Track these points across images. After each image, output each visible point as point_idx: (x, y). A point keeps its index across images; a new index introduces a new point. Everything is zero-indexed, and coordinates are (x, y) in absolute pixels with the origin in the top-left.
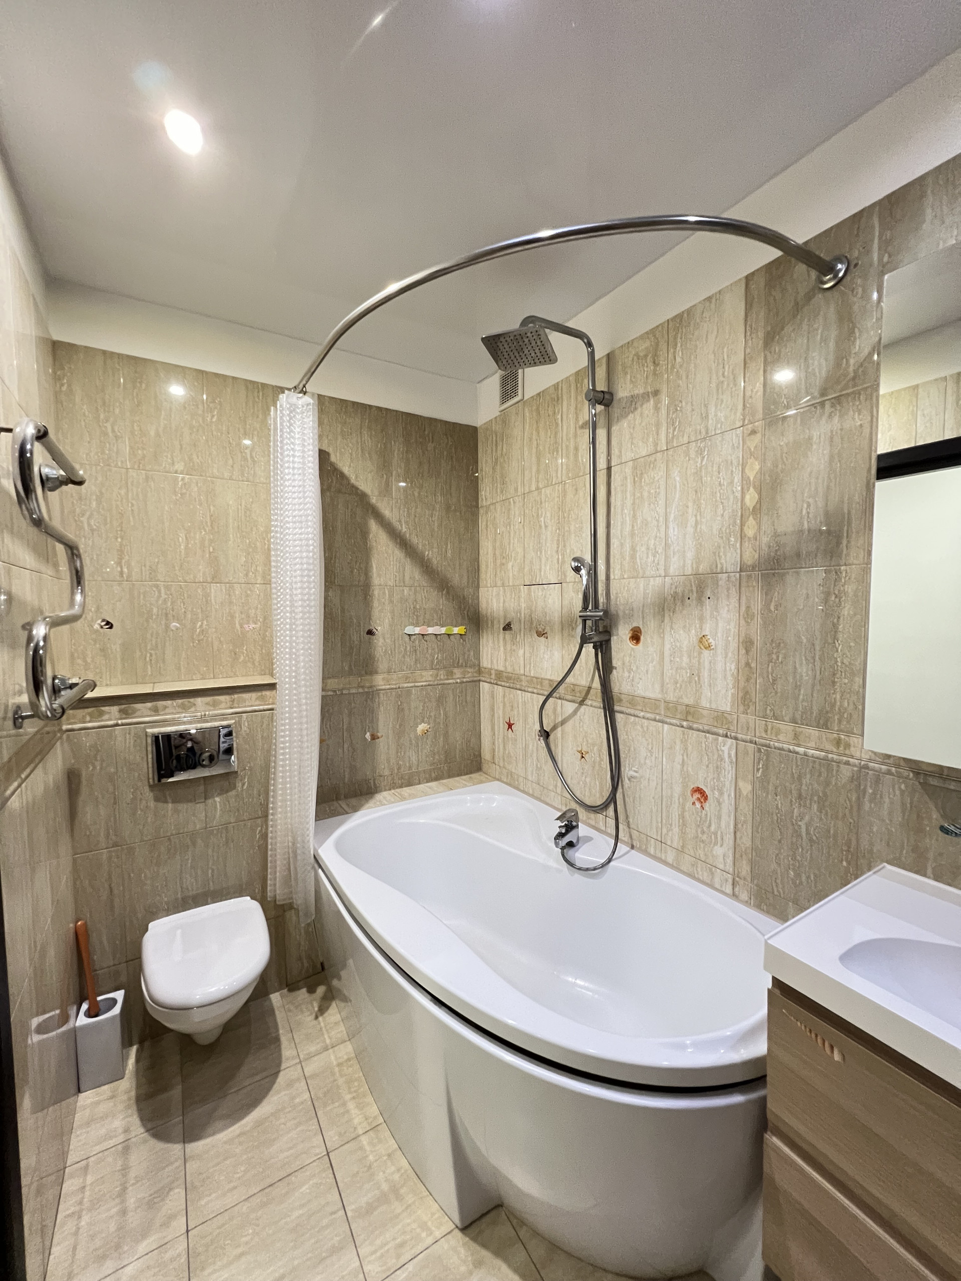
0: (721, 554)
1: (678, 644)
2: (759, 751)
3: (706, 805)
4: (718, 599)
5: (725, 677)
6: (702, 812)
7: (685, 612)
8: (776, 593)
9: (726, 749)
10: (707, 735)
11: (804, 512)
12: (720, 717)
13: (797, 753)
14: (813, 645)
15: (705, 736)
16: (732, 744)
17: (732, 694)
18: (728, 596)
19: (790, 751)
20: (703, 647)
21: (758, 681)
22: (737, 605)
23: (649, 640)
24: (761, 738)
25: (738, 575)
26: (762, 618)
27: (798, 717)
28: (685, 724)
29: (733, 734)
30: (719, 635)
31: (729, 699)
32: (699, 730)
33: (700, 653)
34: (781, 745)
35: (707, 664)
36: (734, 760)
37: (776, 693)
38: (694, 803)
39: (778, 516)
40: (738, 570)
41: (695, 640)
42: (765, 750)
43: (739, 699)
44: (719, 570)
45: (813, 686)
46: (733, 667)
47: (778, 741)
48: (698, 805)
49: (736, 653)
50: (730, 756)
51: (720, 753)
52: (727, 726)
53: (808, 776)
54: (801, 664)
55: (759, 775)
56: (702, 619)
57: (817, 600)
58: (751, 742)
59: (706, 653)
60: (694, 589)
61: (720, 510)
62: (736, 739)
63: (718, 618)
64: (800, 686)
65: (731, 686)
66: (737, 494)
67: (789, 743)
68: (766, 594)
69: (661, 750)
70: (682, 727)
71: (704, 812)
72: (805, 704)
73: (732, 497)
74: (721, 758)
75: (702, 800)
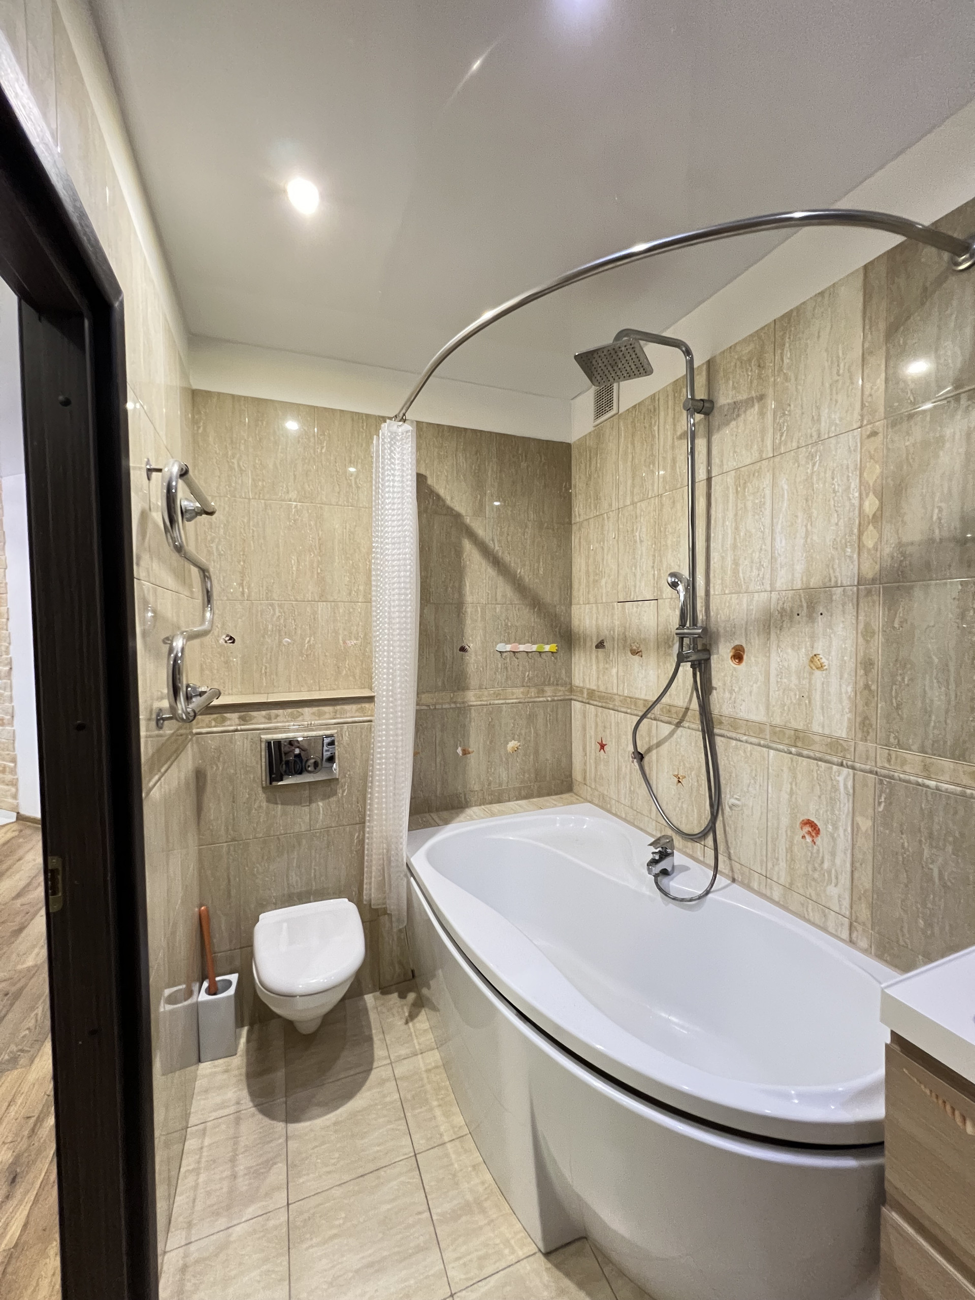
0: (836, 566)
1: (786, 664)
2: (881, 782)
3: (818, 840)
4: (831, 616)
5: (841, 702)
6: (813, 847)
7: (793, 629)
8: (901, 609)
9: (841, 779)
10: (820, 763)
11: (935, 517)
12: (835, 744)
13: (928, 787)
14: (947, 665)
15: (817, 764)
16: (849, 774)
17: (849, 719)
18: (844, 612)
19: (918, 784)
20: (814, 668)
21: (879, 705)
22: (854, 622)
23: (753, 659)
24: (883, 768)
25: (855, 588)
26: (883, 635)
27: (928, 743)
28: (793, 750)
29: (850, 763)
30: (833, 653)
31: (845, 724)
32: (809, 757)
33: (811, 674)
34: (907, 777)
35: (819, 686)
36: (851, 791)
37: (902, 719)
38: (803, 837)
39: (904, 523)
40: (856, 583)
41: (805, 660)
42: (888, 782)
43: (857, 725)
44: (833, 584)
45: (947, 712)
46: (850, 689)
47: (904, 772)
48: (809, 839)
49: (853, 674)
50: (846, 787)
51: (835, 783)
52: (842, 754)
53: (941, 813)
54: (931, 688)
55: (881, 809)
56: (813, 637)
57: (950, 615)
58: (871, 772)
59: (818, 673)
60: (805, 605)
61: (834, 519)
62: (853, 768)
63: (832, 636)
64: (931, 711)
65: (847, 710)
66: (853, 501)
67: (917, 775)
68: (889, 610)
69: (766, 777)
70: (790, 753)
71: (815, 847)
72: (936, 732)
73: (847, 504)
74: (835, 789)
75: (814, 834)
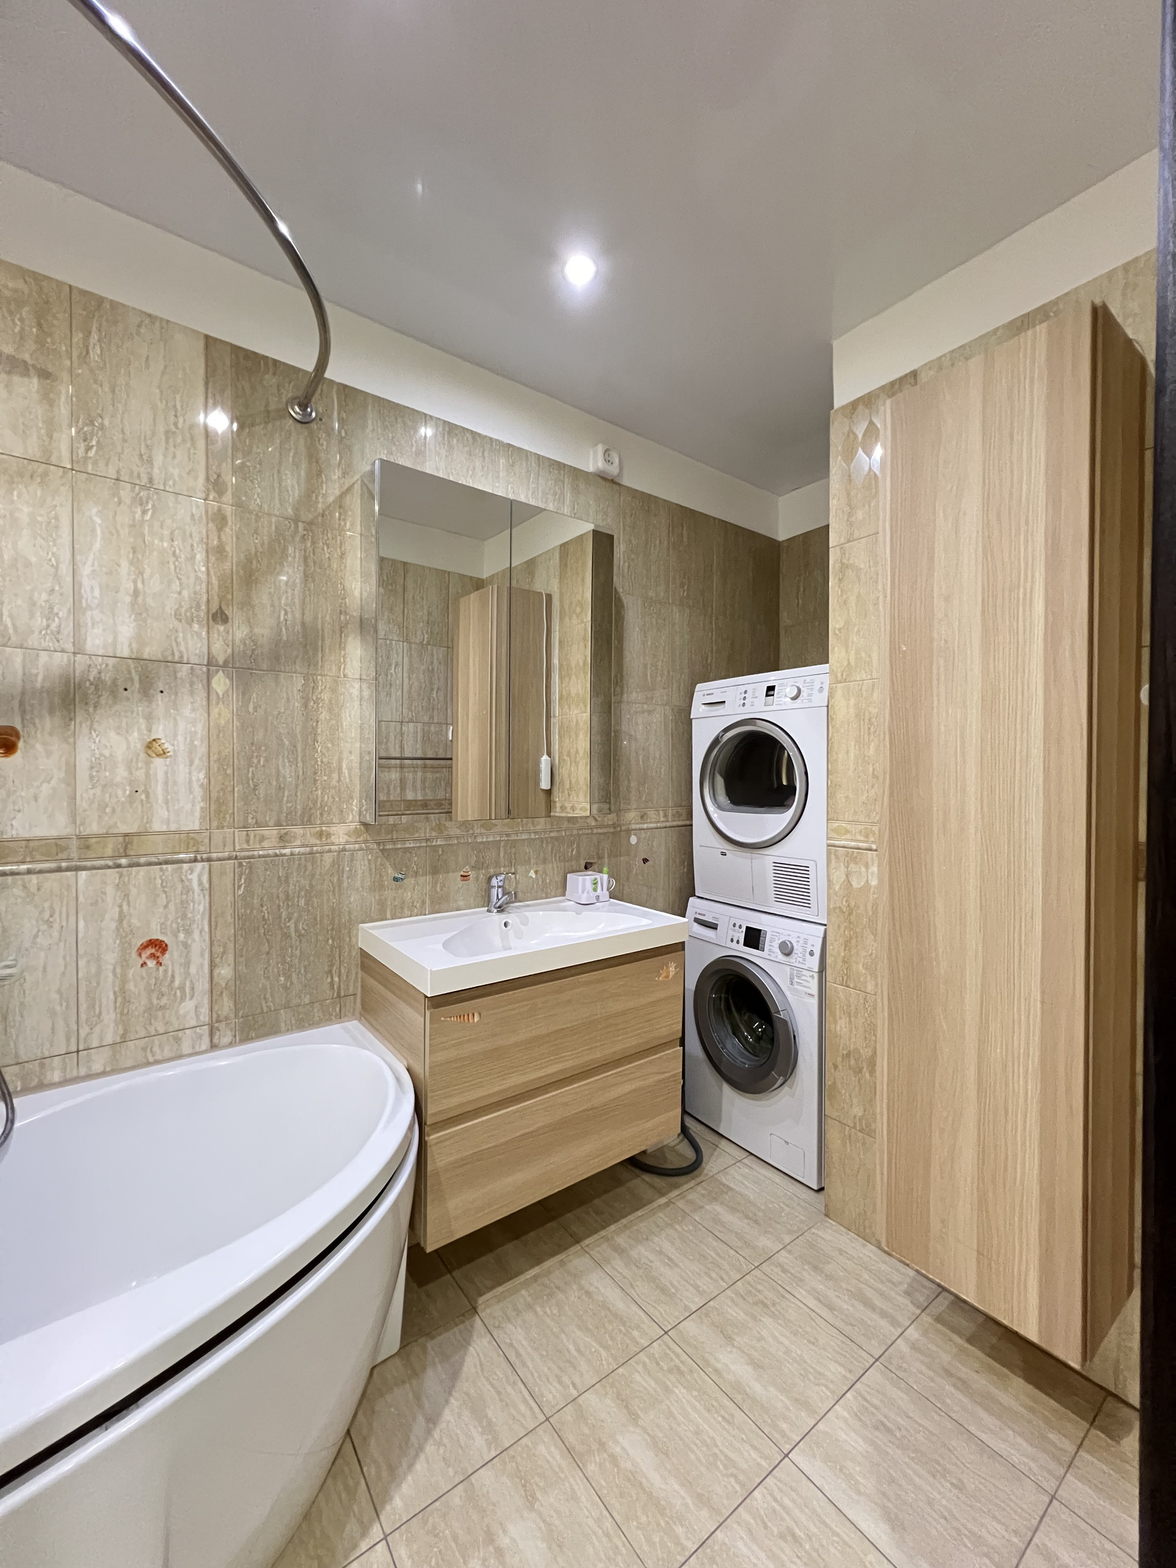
0: (180, 640)
1: (107, 753)
2: (240, 865)
3: (166, 959)
4: (176, 694)
5: (191, 791)
6: (158, 969)
7: (117, 707)
8: (255, 695)
9: (194, 877)
10: (164, 866)
11: (282, 618)
12: (188, 839)
13: (284, 855)
14: (295, 747)
15: (161, 870)
16: (203, 868)
17: (202, 808)
18: (192, 693)
19: (276, 855)
20: (154, 755)
21: (236, 789)
22: (205, 703)
23: (39, 746)
24: (242, 850)
25: (205, 669)
26: (238, 720)
27: (283, 818)
28: (123, 861)
29: (205, 856)
30: (180, 738)
31: (198, 814)
32: (150, 864)
33: (148, 764)
34: (266, 852)
35: (160, 776)
36: (207, 886)
37: (259, 799)
38: (144, 964)
40: (205, 663)
41: (139, 746)
42: (247, 863)
43: (212, 812)
44: (176, 659)
46: (202, 776)
47: (263, 849)
48: (151, 964)
49: (205, 759)
50: (200, 883)
51: (187, 883)
52: (195, 849)
53: (295, 874)
54: (284, 766)
55: (240, 892)
56: (149, 717)
57: (297, 704)
58: (230, 858)
59: (158, 762)
60: (136, 678)
61: (176, 586)
62: (209, 860)
63: (178, 718)
64: (284, 788)
65: (199, 799)
66: (200, 575)
67: (274, 848)
68: (244, 694)
69: (73, 911)
70: (119, 866)
71: (161, 969)
72: (289, 805)
73: (192, 576)
74: (188, 890)
75: (159, 954)
